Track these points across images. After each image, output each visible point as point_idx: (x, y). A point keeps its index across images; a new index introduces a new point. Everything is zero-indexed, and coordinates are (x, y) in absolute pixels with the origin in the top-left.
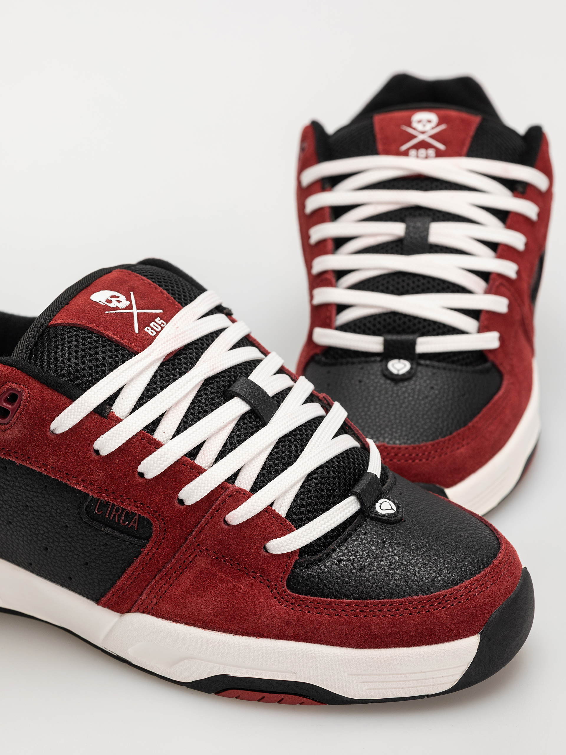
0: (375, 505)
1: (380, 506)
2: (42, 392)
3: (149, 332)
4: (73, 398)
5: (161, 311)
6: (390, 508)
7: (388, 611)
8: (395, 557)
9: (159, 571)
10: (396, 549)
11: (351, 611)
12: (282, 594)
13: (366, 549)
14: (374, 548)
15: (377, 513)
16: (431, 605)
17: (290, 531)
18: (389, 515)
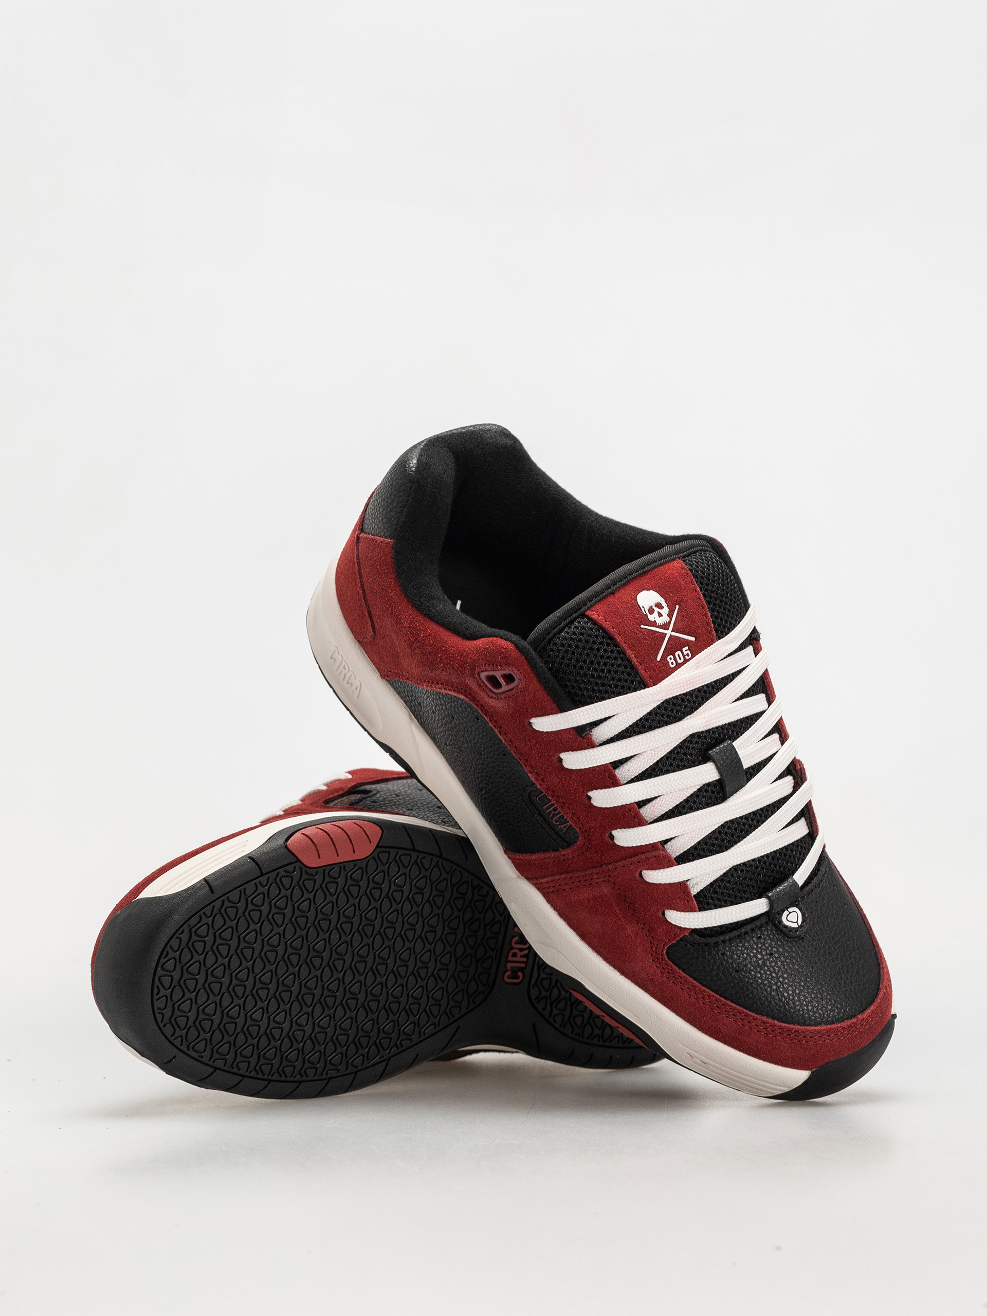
0: (784, 911)
1: (787, 916)
2: (538, 690)
3: (670, 662)
4: (562, 709)
5: (693, 639)
6: (796, 921)
7: (741, 1019)
8: (773, 974)
9: (567, 872)
10: (777, 967)
11: (710, 1002)
12: (659, 955)
13: (752, 954)
14: (759, 956)
15: (780, 922)
16: (780, 1033)
17: (692, 910)
18: (791, 929)
